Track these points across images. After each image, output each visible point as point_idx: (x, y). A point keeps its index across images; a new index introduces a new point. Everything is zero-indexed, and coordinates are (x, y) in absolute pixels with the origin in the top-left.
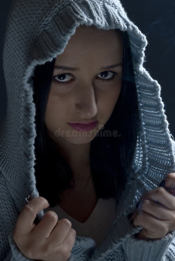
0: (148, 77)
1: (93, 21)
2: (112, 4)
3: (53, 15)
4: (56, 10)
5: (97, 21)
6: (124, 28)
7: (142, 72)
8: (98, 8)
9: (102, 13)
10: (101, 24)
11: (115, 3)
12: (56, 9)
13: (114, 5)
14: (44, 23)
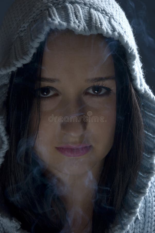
0: (150, 96)
1: (68, 24)
2: (102, 11)
3: (29, 21)
4: (34, 16)
5: (72, 24)
6: (107, 33)
7: (141, 90)
8: (79, 12)
9: (82, 17)
10: (77, 27)
11: (106, 10)
12: (35, 14)
13: (104, 12)
14: (21, 29)
